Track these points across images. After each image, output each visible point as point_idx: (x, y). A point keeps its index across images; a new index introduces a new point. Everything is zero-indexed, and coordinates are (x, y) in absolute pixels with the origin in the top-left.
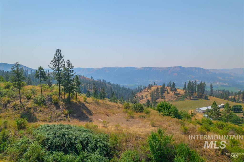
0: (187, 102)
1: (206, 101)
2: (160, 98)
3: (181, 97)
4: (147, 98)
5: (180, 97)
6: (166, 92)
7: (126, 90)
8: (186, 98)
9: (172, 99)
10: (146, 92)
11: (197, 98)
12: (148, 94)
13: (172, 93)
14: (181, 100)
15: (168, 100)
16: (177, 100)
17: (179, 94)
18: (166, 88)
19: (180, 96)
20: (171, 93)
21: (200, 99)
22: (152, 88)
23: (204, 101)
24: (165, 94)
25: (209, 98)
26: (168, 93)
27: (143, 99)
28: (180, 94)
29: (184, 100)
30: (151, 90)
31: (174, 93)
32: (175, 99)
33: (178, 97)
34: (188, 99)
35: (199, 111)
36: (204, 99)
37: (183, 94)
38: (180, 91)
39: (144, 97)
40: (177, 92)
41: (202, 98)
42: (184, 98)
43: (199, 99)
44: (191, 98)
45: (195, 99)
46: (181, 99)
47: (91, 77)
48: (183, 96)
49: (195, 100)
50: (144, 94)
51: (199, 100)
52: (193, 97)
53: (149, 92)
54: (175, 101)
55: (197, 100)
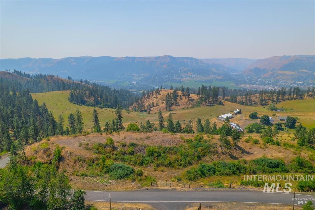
0: (204, 108)
1: (221, 106)
2: (174, 105)
3: (196, 103)
4: (158, 105)
6: (179, 98)
7: (119, 93)
8: (201, 104)
9: (187, 106)
10: (155, 97)
11: (212, 103)
12: (158, 100)
13: (186, 99)
14: (197, 107)
15: (183, 107)
16: (192, 107)
17: (193, 100)
18: (178, 93)
19: (194, 102)
20: (184, 98)
21: (215, 105)
22: (161, 92)
23: (220, 106)
24: (178, 100)
25: (224, 103)
26: (181, 99)
27: (154, 106)
28: (195, 100)
29: (200, 106)
30: (160, 95)
31: (188, 99)
32: (190, 106)
33: (193, 103)
34: (203, 105)
35: (222, 119)
36: (219, 105)
37: (197, 100)
38: (193, 96)
39: (155, 105)
40: (191, 97)
41: (217, 104)
42: (199, 104)
43: (214, 105)
44: (207, 104)
45: (211, 104)
47: (69, 77)
48: (198, 102)
49: (210, 106)
50: (154, 100)
51: (215, 106)
52: (209, 103)
53: (159, 97)
54: (191, 108)
55: (213, 105)
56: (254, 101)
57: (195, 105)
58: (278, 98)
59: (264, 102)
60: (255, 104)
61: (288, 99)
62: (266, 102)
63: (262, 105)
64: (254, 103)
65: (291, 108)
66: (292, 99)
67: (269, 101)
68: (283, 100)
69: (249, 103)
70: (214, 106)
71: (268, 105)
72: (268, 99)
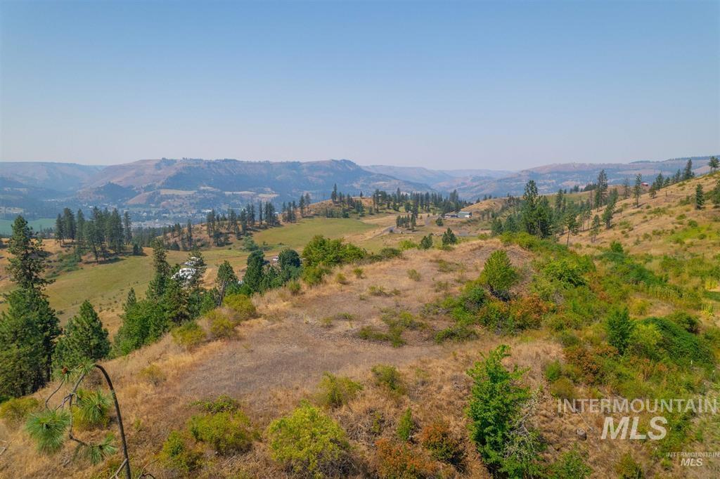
1: (142, 258)
3: (61, 260)
5: (55, 261)
8: (81, 260)
11: (112, 255)
14: (68, 271)
17: (47, 254)
19: (53, 258)
21: (124, 257)
23: (138, 259)
28: (52, 254)
29: (78, 267)
33: (50, 262)
34: (87, 263)
36: (134, 255)
37: (61, 252)
41: (124, 254)
42: (73, 261)
43: (120, 257)
44: (100, 259)
45: (107, 258)
46: (67, 268)
48: (67, 257)
49: (111, 261)
51: (122, 260)
52: (104, 256)
55: (117, 260)
56: (199, 240)
57: (60, 268)
58: (245, 229)
59: (222, 239)
60: (202, 246)
61: (259, 228)
62: (227, 239)
63: (218, 245)
64: (199, 244)
65: (279, 243)
66: (266, 228)
67: (230, 235)
68: (254, 231)
69: (190, 244)
70: (121, 262)
71: (231, 244)
72: (227, 231)
